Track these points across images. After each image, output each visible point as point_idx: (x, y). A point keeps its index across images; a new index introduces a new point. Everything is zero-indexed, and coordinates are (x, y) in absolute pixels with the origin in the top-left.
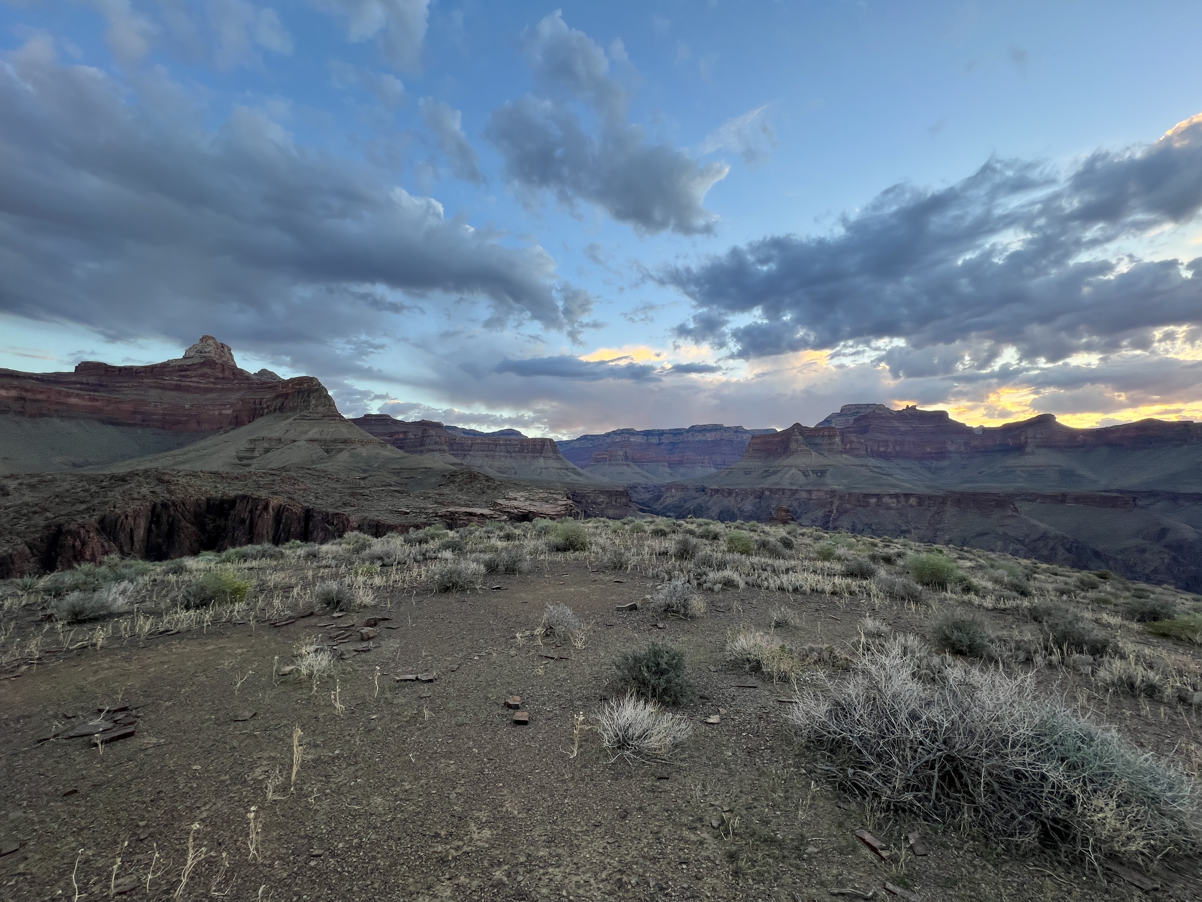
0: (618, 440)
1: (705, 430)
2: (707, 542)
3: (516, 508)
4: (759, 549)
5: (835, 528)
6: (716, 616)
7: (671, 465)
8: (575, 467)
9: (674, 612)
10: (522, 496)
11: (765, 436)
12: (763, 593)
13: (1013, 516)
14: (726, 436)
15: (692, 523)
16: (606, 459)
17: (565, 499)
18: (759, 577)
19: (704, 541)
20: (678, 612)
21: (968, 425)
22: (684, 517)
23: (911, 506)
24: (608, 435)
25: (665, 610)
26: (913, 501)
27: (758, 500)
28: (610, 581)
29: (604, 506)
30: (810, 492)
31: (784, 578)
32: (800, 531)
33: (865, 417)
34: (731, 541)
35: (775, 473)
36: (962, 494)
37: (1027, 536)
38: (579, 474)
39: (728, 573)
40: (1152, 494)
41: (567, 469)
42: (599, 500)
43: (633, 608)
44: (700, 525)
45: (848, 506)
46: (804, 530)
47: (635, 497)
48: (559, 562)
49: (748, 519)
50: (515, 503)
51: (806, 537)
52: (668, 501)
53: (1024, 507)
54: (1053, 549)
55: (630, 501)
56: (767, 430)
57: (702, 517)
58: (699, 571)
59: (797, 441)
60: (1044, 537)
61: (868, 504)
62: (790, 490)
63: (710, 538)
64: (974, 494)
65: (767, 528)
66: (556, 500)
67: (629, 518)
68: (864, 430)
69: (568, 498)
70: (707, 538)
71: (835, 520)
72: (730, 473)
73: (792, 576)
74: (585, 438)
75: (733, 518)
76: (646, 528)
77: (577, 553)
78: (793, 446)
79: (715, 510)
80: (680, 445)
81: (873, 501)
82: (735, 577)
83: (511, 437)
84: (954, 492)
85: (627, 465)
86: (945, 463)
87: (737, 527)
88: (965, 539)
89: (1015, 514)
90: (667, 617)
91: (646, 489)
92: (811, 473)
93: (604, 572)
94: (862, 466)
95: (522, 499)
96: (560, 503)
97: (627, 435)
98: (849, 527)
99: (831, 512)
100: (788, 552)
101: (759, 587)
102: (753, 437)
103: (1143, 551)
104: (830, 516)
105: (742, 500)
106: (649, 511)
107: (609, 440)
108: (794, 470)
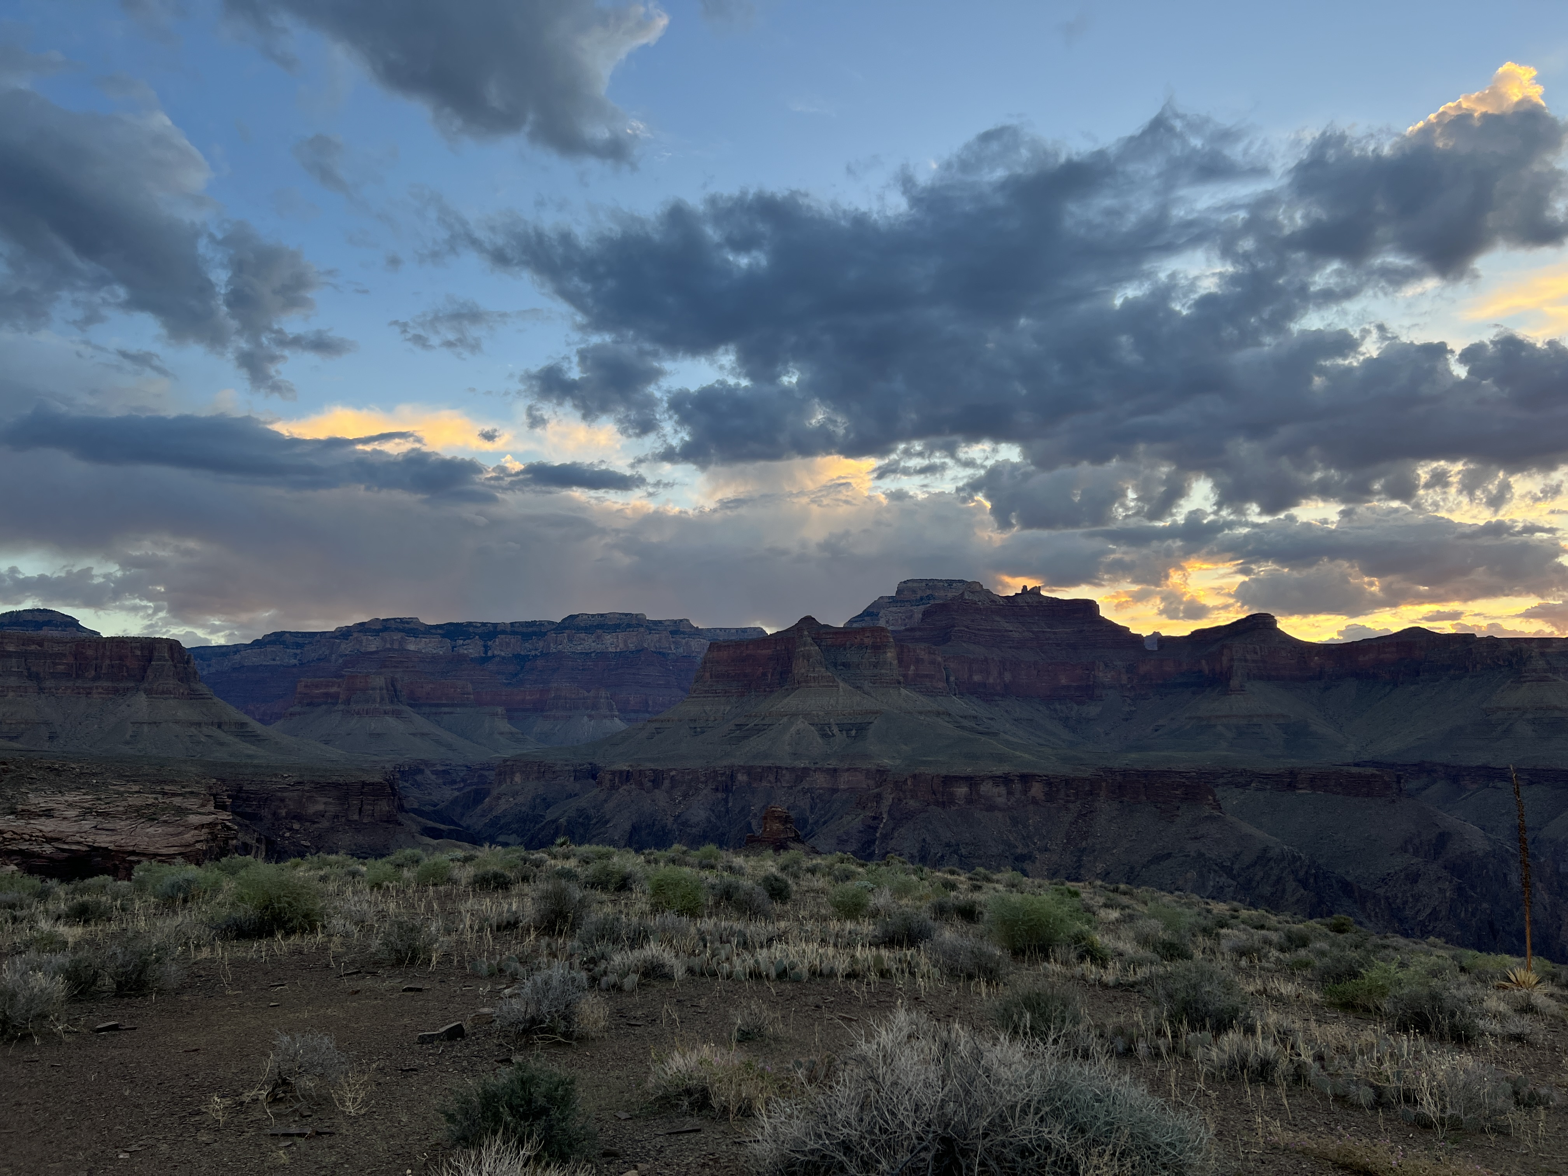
0: (373, 648)
1: (601, 626)
2: (605, 897)
3: (49, 840)
4: (717, 904)
5: (884, 856)
6: (627, 1035)
7: (512, 712)
8: (246, 719)
9: (542, 1031)
10: (70, 805)
11: (738, 644)
12: (719, 985)
13: (1210, 818)
14: (651, 641)
15: (567, 857)
16: (336, 696)
17: (211, 807)
18: (713, 955)
19: (599, 895)
20: (552, 1030)
21: (1133, 631)
22: (542, 845)
23: (1035, 801)
24: (345, 633)
25: (525, 1031)
26: (1037, 790)
27: (720, 795)
28: (393, 990)
29: (325, 824)
30: (834, 772)
31: (763, 955)
32: (807, 863)
33: (944, 607)
34: (659, 888)
35: (759, 730)
36: (1125, 773)
37: (1237, 856)
38: (255, 739)
39: (652, 950)
40: (1424, 769)
41: (219, 726)
42: (312, 809)
43: (456, 1033)
44: (586, 861)
45: (912, 804)
46: (818, 861)
47: (414, 797)
48: (253, 961)
49: (696, 842)
50: (48, 826)
51: (818, 875)
52: (503, 805)
53: (1231, 798)
54: (1279, 880)
55: (401, 808)
56: (744, 630)
57: (589, 842)
58: (591, 953)
59: (807, 657)
60: (1263, 858)
61: (952, 801)
62: (792, 770)
63: (611, 887)
64: (1146, 774)
65: (738, 861)
66: (182, 811)
67: (408, 852)
68: (943, 637)
69: (220, 806)
70: (604, 888)
71: (886, 837)
72: (658, 731)
73: (778, 950)
74: (277, 639)
75: (662, 840)
76: (456, 873)
77: (294, 939)
78: (800, 668)
79: (623, 823)
80: (540, 663)
81: (962, 791)
82: (668, 957)
83: (46, 632)
84: (1111, 771)
85: (397, 714)
86: (1093, 710)
87: (673, 861)
88: (1132, 868)
89: (1216, 813)
90: (529, 1045)
91: (446, 775)
92: (836, 730)
93: (374, 974)
94: (938, 714)
95: (72, 813)
96: (194, 819)
97: (397, 636)
98: (915, 852)
99: (877, 818)
100: (777, 907)
101: (714, 974)
102: (714, 646)
103: (1414, 878)
104: (875, 829)
105: (685, 796)
106: (450, 835)
107: (346, 647)
108: (800, 724)
